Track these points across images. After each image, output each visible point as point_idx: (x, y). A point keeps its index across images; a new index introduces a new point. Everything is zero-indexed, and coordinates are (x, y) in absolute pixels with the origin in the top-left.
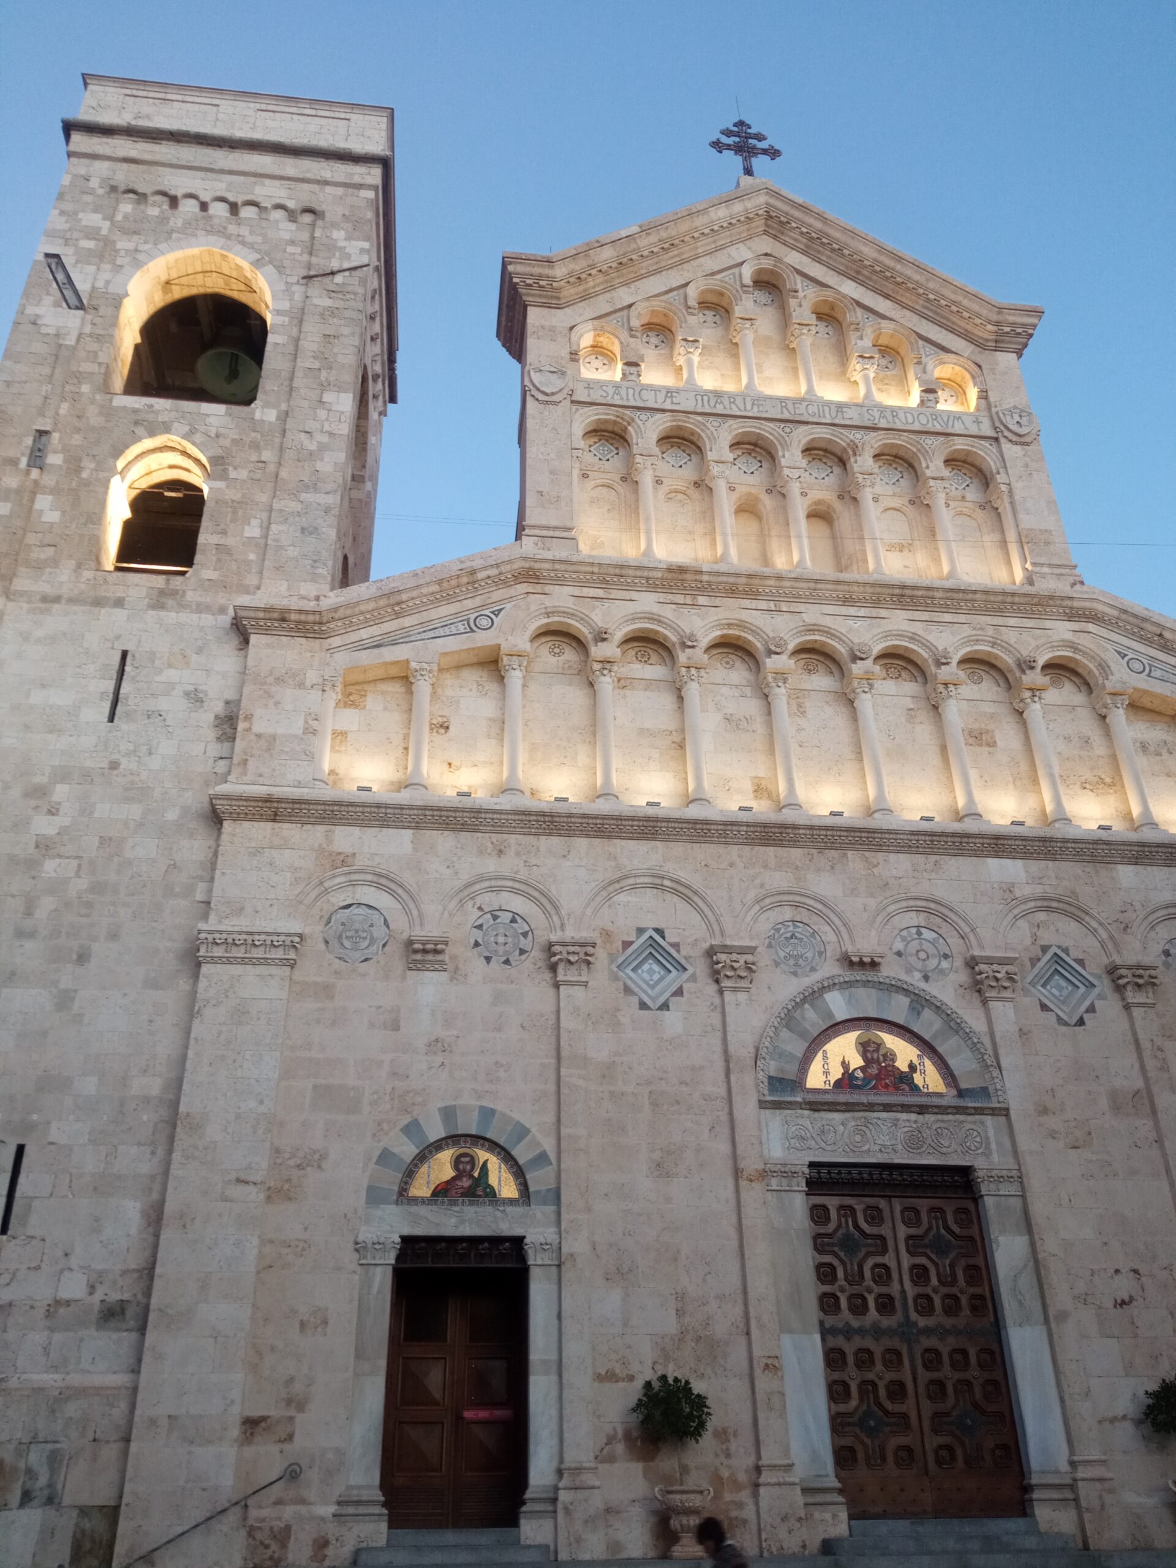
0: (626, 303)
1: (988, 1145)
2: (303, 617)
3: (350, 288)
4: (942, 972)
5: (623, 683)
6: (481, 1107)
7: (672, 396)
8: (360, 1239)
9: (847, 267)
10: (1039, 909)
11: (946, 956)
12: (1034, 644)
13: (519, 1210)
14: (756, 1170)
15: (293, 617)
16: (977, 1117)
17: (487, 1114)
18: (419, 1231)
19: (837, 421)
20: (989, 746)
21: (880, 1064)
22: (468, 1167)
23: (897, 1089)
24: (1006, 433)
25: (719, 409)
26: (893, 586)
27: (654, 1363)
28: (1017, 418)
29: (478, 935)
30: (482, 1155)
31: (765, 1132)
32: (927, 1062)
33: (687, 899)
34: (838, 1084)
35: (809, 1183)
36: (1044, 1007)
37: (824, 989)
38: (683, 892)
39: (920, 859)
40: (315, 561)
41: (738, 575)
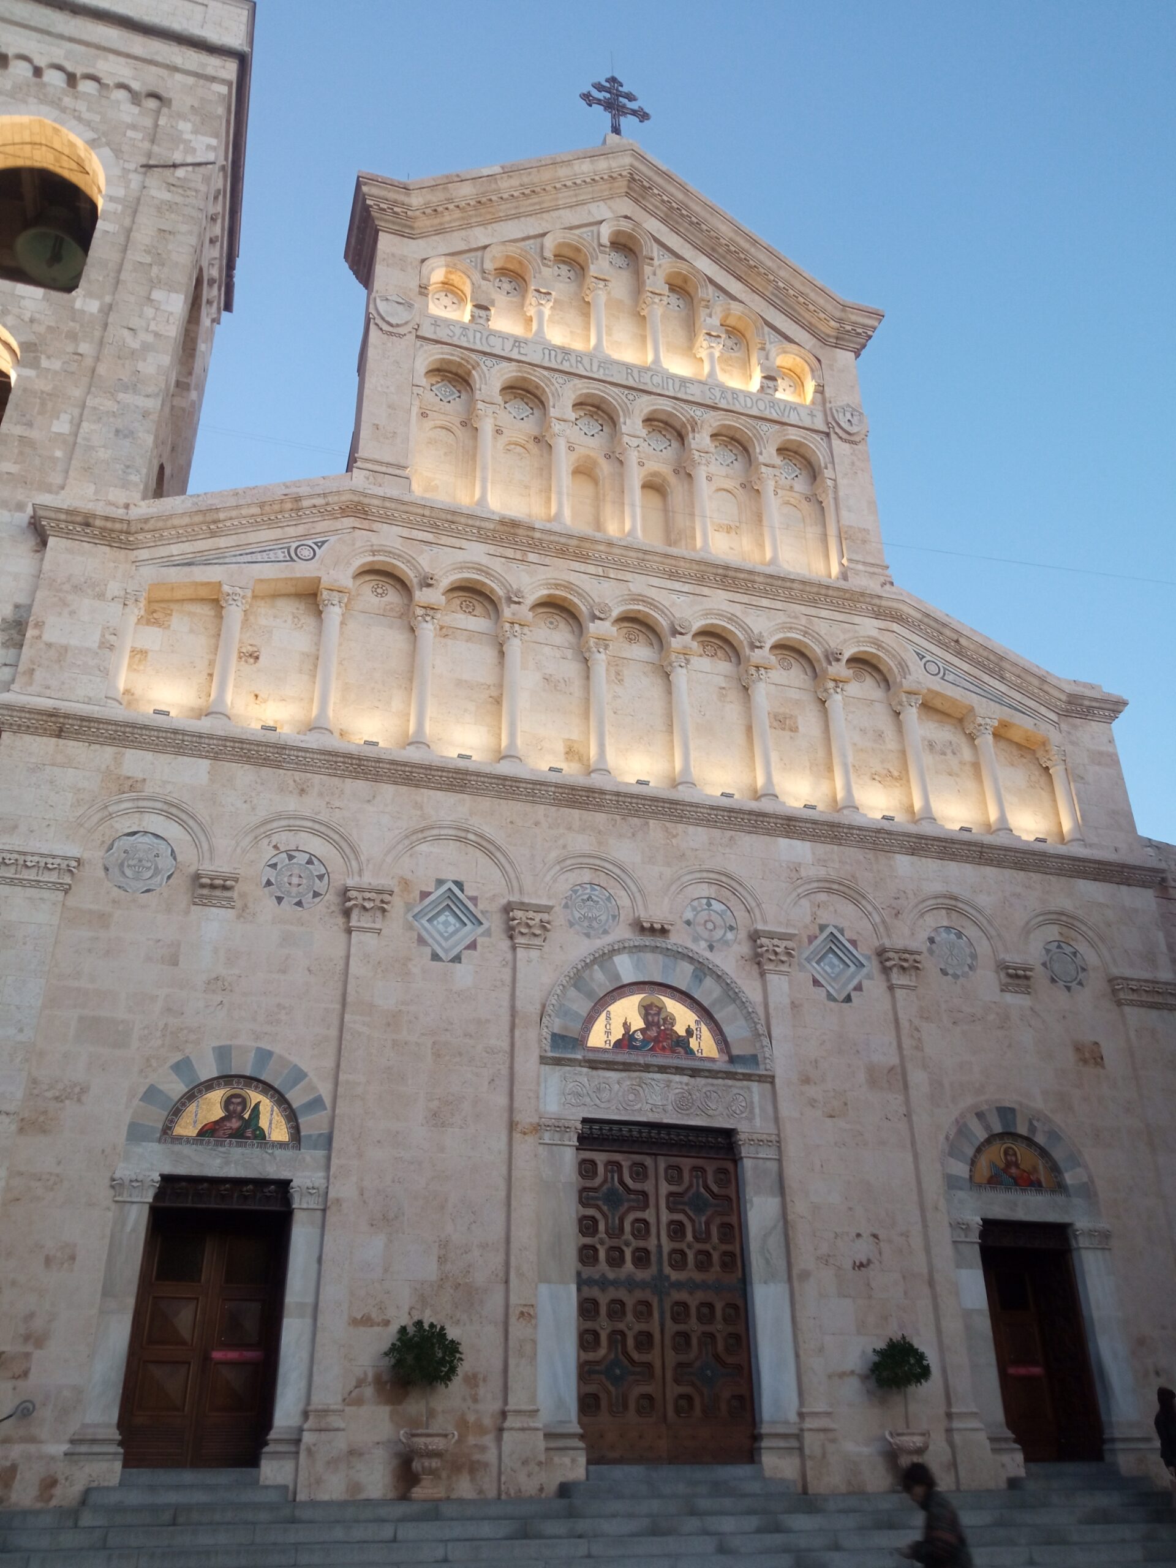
0: (481, 244)
1: (752, 1112)
2: (109, 525)
3: (192, 185)
4: (726, 943)
5: (444, 632)
6: (258, 1049)
7: (519, 347)
8: (117, 1175)
9: (703, 242)
10: (820, 890)
11: (731, 928)
12: (842, 637)
13: (289, 1153)
14: (531, 1124)
15: (98, 523)
16: (745, 1083)
17: (264, 1056)
18: (181, 1170)
19: (679, 396)
20: (791, 730)
21: (659, 1028)
22: (239, 1108)
23: (673, 1052)
24: (838, 430)
25: (566, 366)
26: (717, 566)
27: (411, 1308)
28: (848, 416)
29: (271, 874)
30: (255, 1096)
31: (543, 1085)
32: (704, 1028)
33: (490, 854)
34: (618, 1044)
35: (581, 1138)
36: (816, 983)
37: (613, 952)
38: (487, 847)
39: (716, 833)
40: (128, 467)
41: (570, 536)
